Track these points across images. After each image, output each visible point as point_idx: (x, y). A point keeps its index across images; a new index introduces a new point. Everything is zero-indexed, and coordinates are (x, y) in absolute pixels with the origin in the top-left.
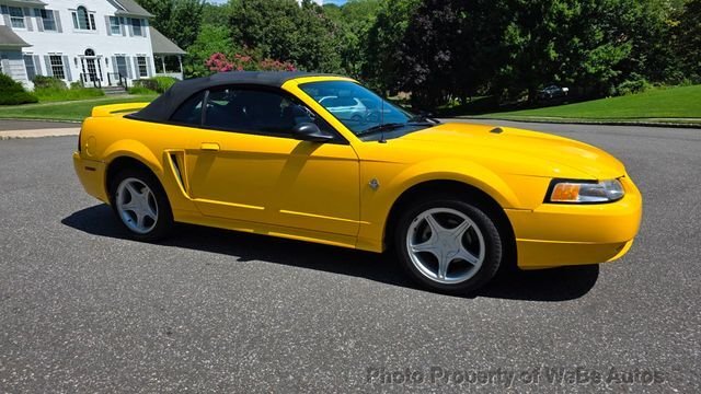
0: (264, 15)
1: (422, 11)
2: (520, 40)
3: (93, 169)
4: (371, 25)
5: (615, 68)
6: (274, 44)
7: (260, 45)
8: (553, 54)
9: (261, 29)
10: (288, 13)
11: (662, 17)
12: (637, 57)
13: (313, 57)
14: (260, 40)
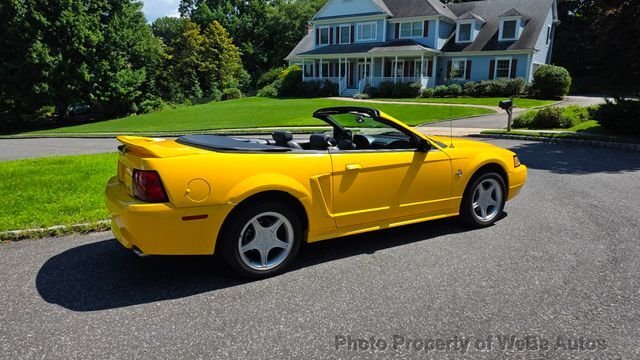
2: (49, 59)
3: (206, 216)
8: (87, 77)
11: (161, 51)
12: (150, 81)
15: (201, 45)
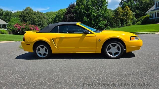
0: (28, 15)
1: (66, 14)
2: (87, 20)
3: (30, 44)
4: (55, 17)
5: (104, 25)
6: (32, 21)
7: (28, 21)
8: (93, 23)
9: (28, 18)
10: (34, 14)
11: (111, 16)
12: (108, 23)
13: (41, 24)
15: (122, 13)
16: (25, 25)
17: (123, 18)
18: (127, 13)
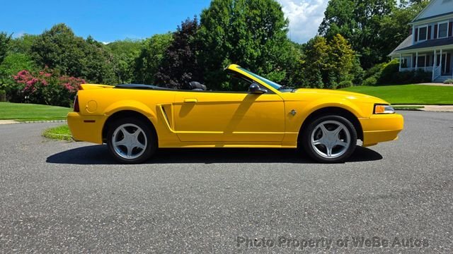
0: (60, 46)
3: (94, 121)
4: (138, 56)
6: (70, 67)
7: (57, 66)
9: (58, 55)
10: (78, 46)
11: (298, 58)
12: (289, 78)
14: (58, 63)
15: (326, 52)
16: (49, 75)
17: (328, 67)
18: (340, 54)
